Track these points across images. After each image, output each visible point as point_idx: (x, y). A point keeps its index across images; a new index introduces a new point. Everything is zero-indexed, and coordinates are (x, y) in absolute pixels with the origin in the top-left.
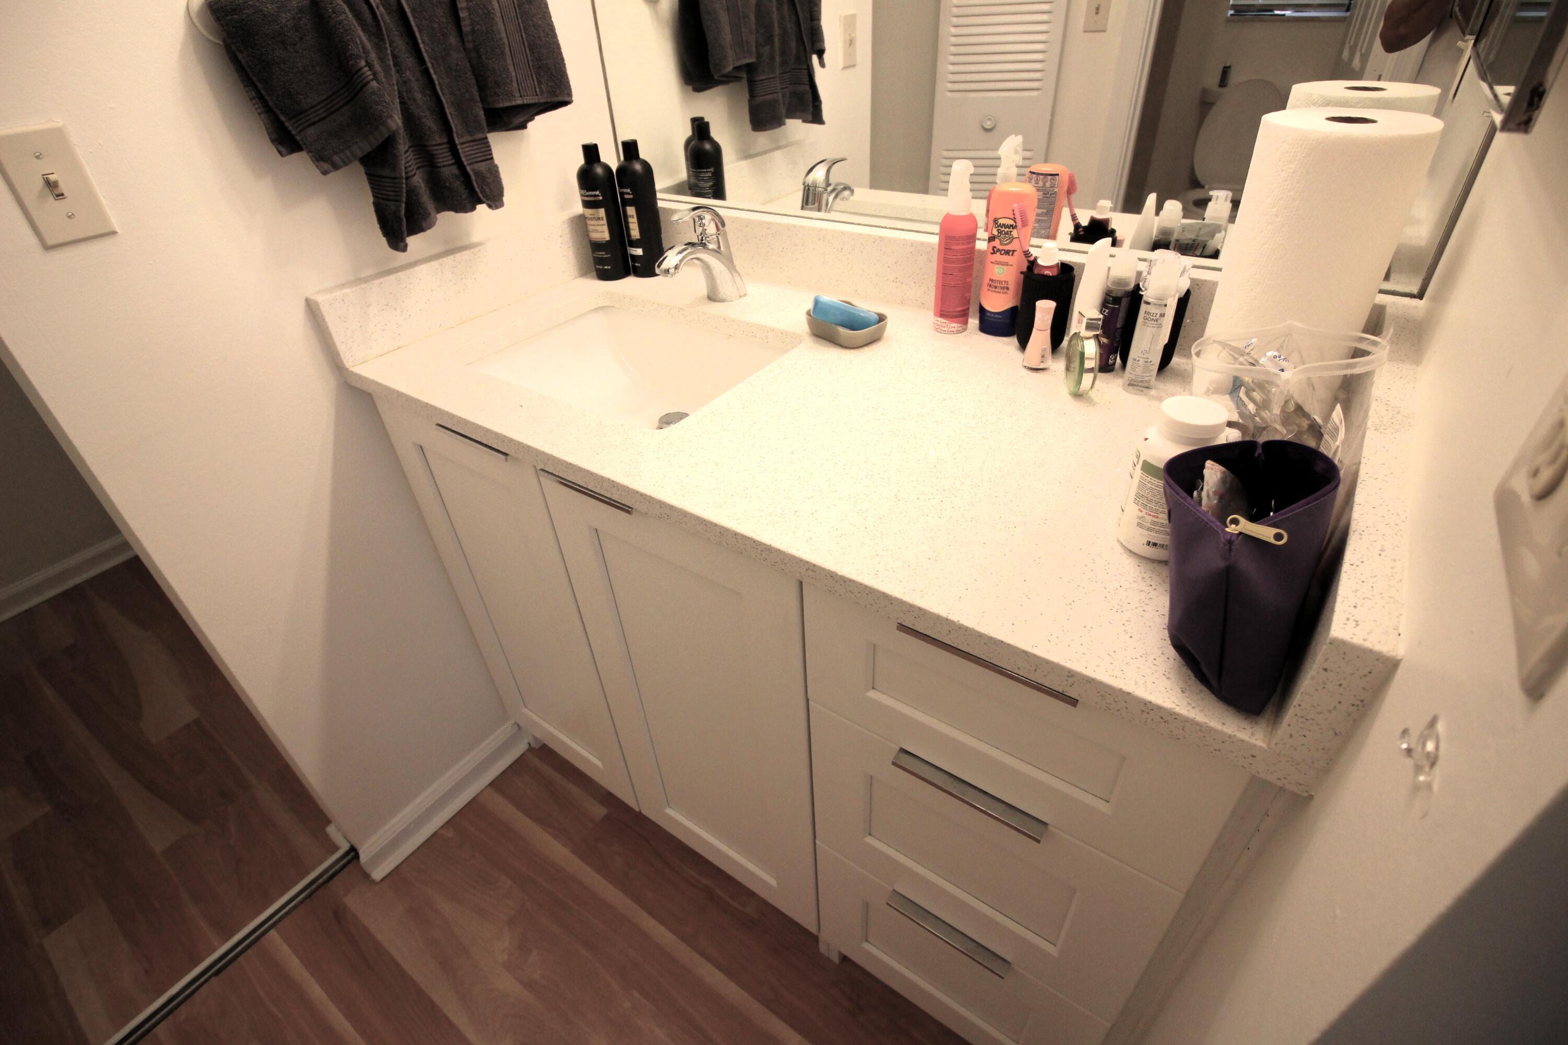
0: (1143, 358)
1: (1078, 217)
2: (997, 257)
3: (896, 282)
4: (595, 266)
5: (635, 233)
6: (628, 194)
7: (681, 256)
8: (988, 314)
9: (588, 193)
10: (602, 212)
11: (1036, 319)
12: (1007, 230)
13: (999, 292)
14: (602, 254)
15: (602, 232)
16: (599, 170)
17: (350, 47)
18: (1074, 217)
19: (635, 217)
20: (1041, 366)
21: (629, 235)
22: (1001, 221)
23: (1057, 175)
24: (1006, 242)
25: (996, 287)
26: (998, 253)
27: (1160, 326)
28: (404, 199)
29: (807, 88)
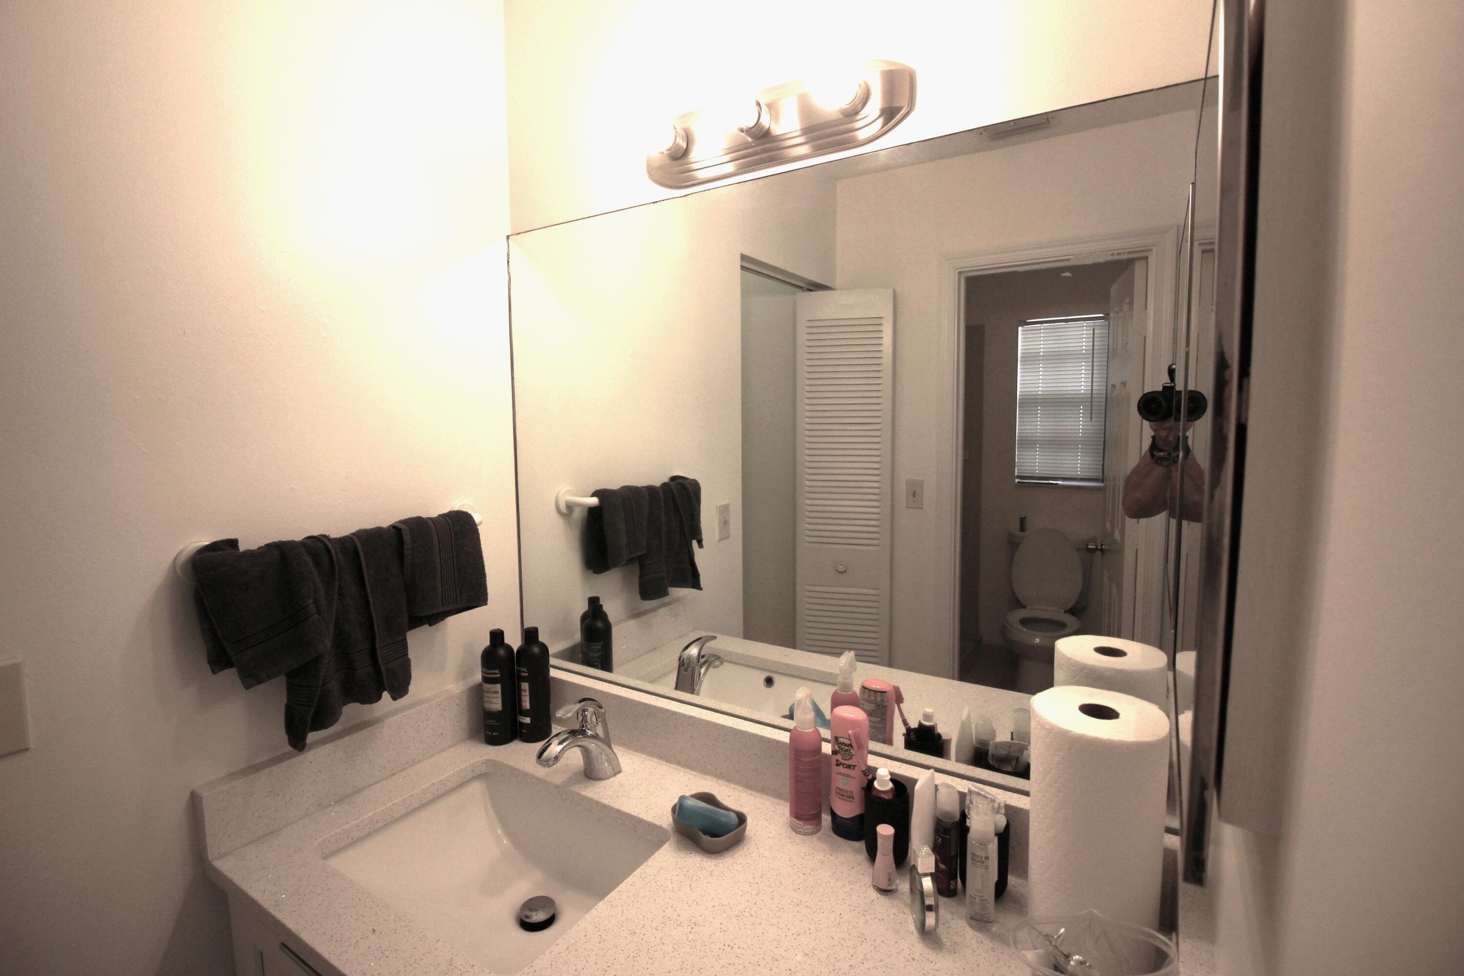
0: (979, 896)
1: (908, 722)
2: (841, 769)
3: (756, 771)
4: (485, 732)
5: (526, 704)
6: (524, 672)
7: (561, 747)
8: (839, 819)
9: (488, 672)
10: (498, 687)
11: (879, 844)
12: (846, 748)
13: (846, 800)
14: (494, 723)
15: (496, 703)
16: (502, 652)
17: (303, 591)
18: (905, 722)
19: (528, 691)
20: (889, 888)
21: (520, 705)
22: (841, 740)
23: (885, 692)
24: (846, 758)
25: (843, 796)
26: (841, 766)
27: (987, 868)
28: (315, 705)
29: (688, 565)
